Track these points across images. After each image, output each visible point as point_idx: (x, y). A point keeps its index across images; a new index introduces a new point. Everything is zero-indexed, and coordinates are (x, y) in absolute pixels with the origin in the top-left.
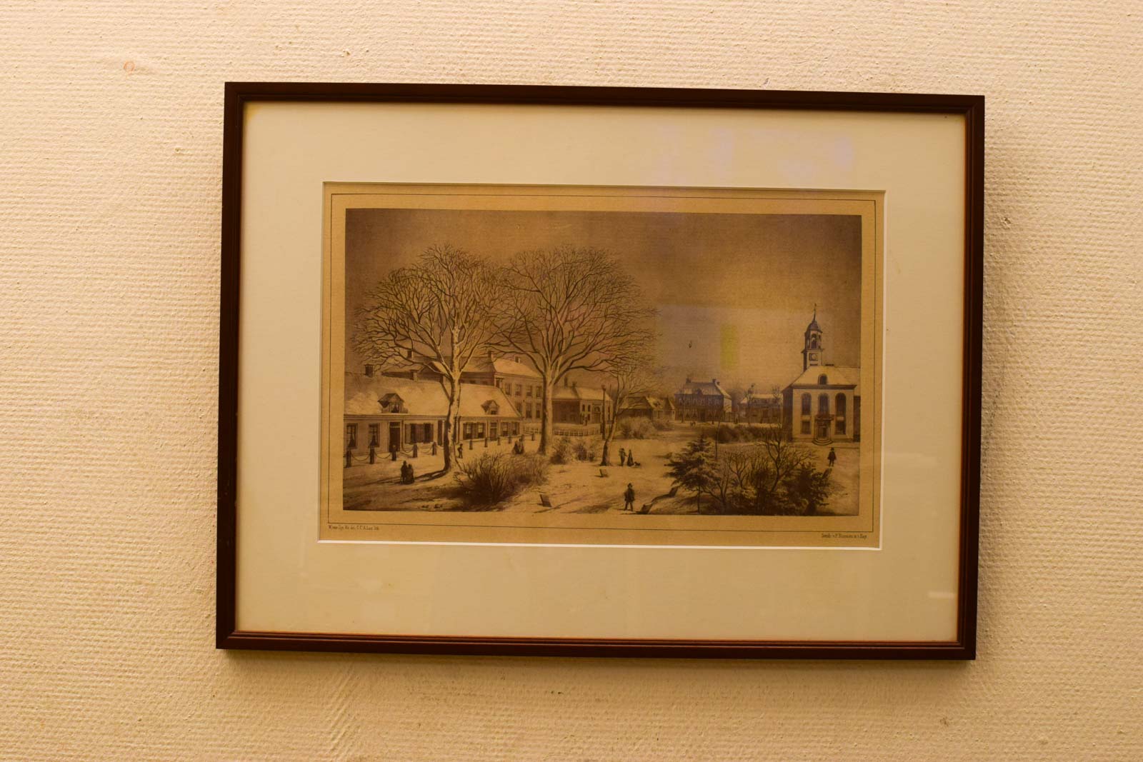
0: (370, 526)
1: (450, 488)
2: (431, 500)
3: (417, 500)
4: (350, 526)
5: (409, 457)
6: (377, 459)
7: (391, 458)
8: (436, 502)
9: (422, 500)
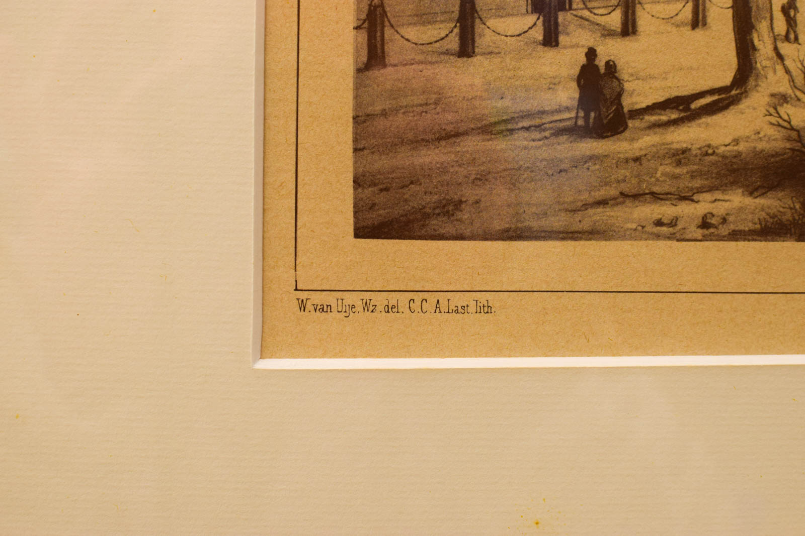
0: (459, 300)
1: (757, 154)
2: (685, 198)
3: (636, 197)
4: (380, 300)
5: (608, 33)
6: (485, 38)
7: (538, 34)
8: (704, 205)
9: (656, 197)
